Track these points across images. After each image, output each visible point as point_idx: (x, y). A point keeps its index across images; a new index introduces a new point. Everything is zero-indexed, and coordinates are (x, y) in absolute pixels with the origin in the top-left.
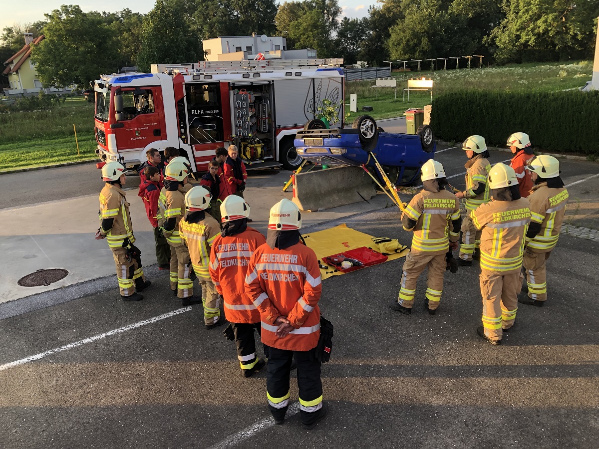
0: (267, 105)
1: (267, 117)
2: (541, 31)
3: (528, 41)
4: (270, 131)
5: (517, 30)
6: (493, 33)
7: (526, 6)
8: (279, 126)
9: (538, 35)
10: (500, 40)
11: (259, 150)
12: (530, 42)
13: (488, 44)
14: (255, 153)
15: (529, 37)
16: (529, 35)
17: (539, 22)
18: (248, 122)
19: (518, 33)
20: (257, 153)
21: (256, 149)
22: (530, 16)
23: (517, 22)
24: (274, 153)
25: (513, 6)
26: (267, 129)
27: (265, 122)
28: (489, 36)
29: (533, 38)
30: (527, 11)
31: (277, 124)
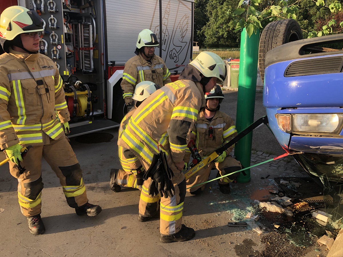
0: (91, 26)
1: (91, 46)
2: (230, 29)
3: (223, 35)
4: (96, 70)
5: (217, 28)
6: (203, 29)
7: (222, 14)
8: (113, 62)
9: (228, 32)
10: (208, 33)
11: (84, 102)
12: (224, 35)
13: (200, 35)
14: (75, 108)
15: (224, 32)
16: (223, 31)
17: (229, 24)
18: (62, 45)
19: (217, 30)
20: (80, 107)
21: (77, 101)
22: (224, 20)
23: (217, 23)
24: (104, 106)
25: (214, 14)
26: (92, 67)
27: (87, 57)
28: (201, 30)
29: (226, 33)
30: (223, 17)
31: (109, 59)
